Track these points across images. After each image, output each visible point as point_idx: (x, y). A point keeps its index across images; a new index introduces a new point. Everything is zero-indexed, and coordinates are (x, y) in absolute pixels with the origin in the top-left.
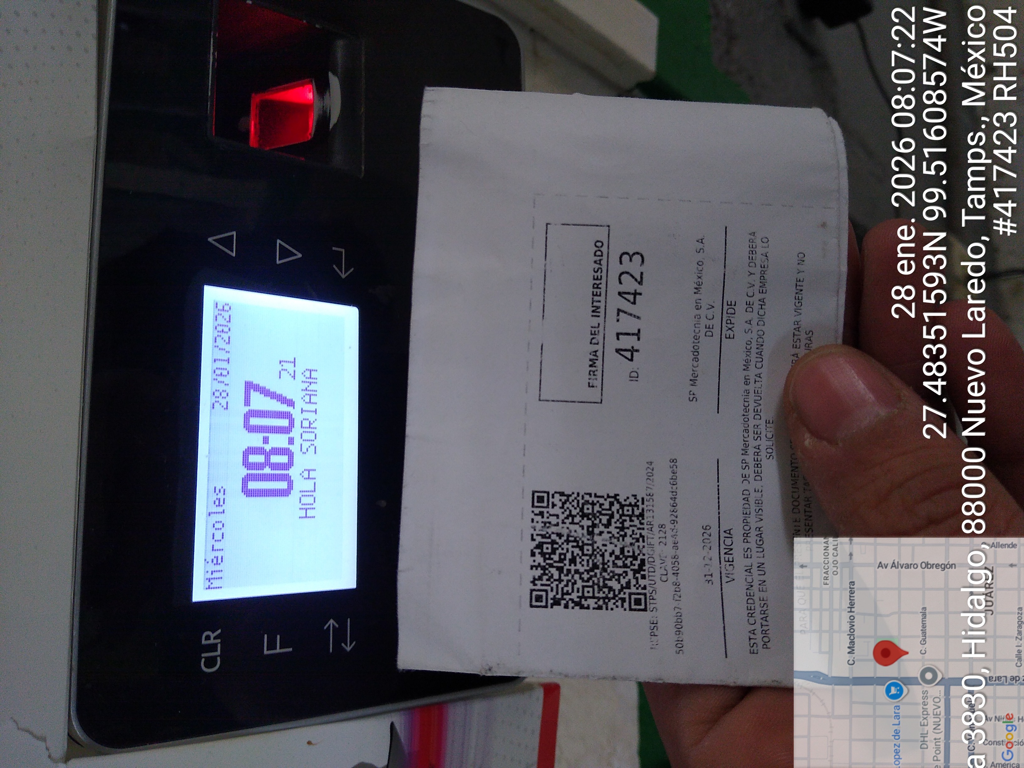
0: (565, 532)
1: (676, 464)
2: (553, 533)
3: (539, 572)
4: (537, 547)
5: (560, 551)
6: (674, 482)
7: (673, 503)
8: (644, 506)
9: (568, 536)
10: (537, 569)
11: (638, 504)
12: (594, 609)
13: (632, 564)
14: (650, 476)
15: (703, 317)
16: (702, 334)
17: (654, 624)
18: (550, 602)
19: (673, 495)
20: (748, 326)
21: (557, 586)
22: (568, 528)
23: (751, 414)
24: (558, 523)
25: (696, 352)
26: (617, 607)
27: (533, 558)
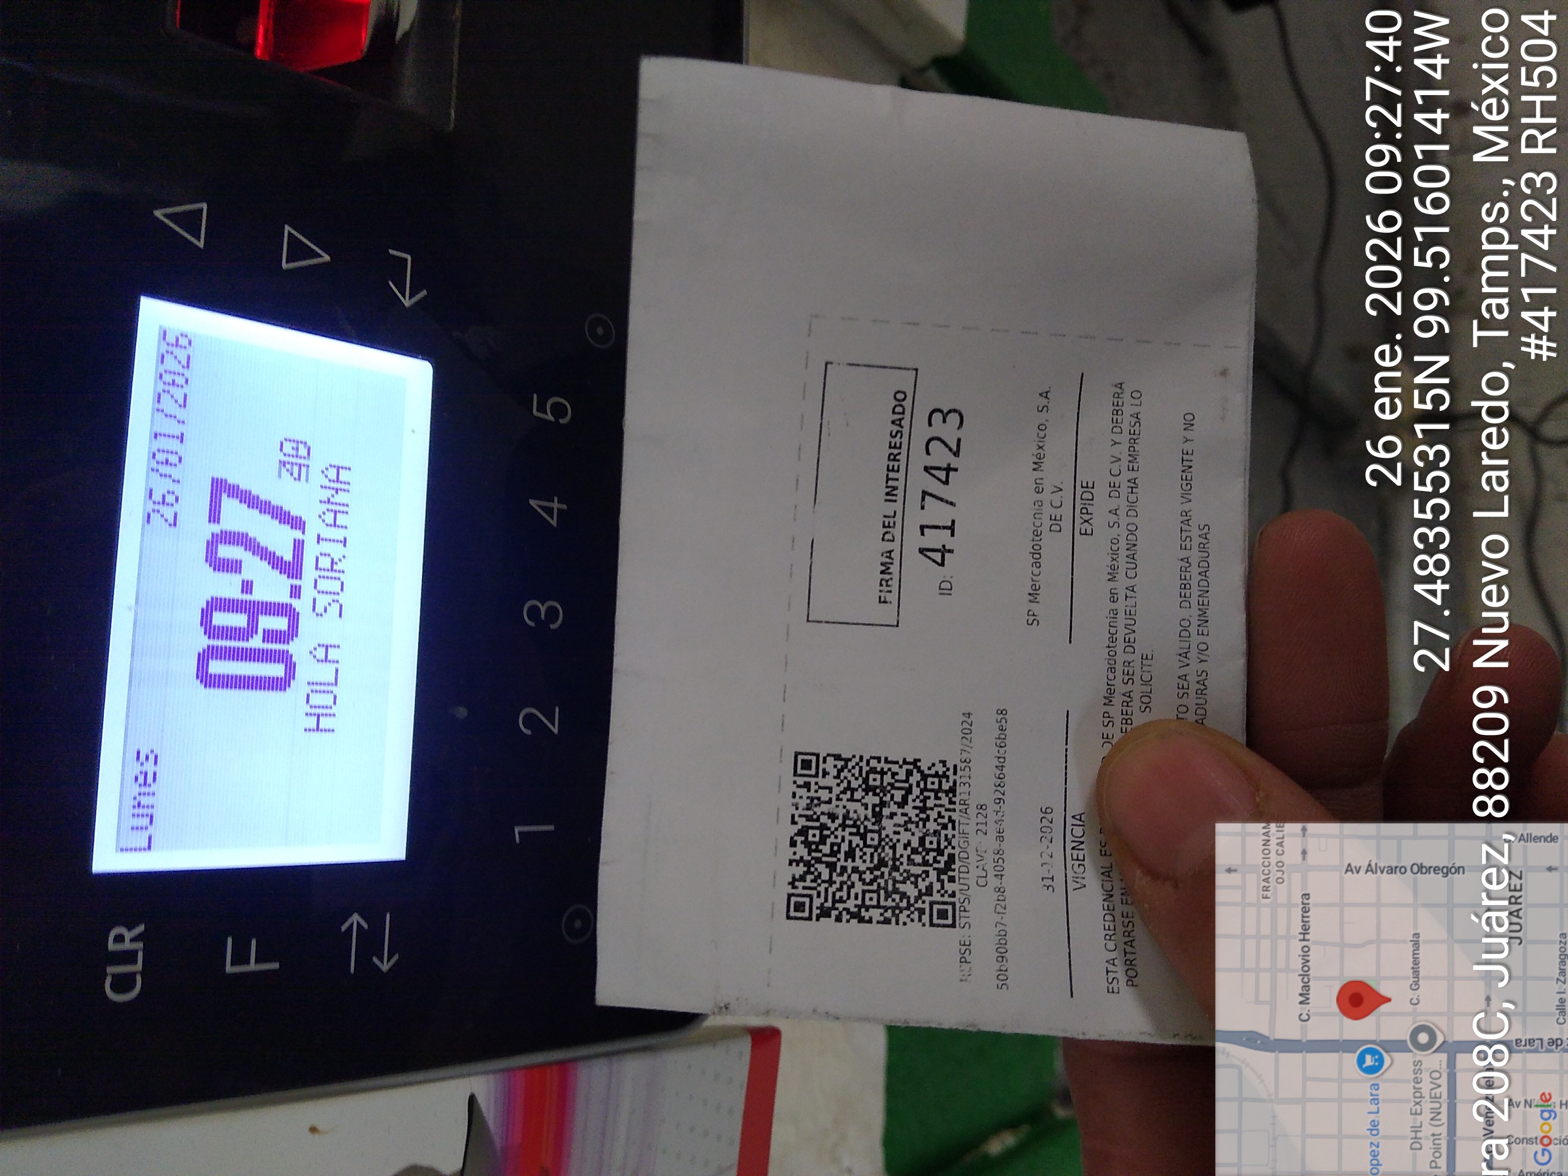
0: (841, 812)
1: (1006, 716)
2: (823, 813)
3: (802, 869)
4: (801, 833)
5: (832, 839)
6: (1001, 744)
7: (1000, 774)
8: (957, 777)
9: (846, 817)
10: (798, 865)
11: (948, 773)
12: (878, 922)
13: (935, 860)
14: (966, 734)
15: (1046, 504)
16: (1045, 529)
17: (966, 946)
18: (816, 912)
19: (1000, 762)
20: (1113, 518)
21: (826, 890)
22: (844, 807)
23: (1120, 645)
24: (830, 799)
25: (1036, 553)
26: (912, 920)
27: (793, 849)
